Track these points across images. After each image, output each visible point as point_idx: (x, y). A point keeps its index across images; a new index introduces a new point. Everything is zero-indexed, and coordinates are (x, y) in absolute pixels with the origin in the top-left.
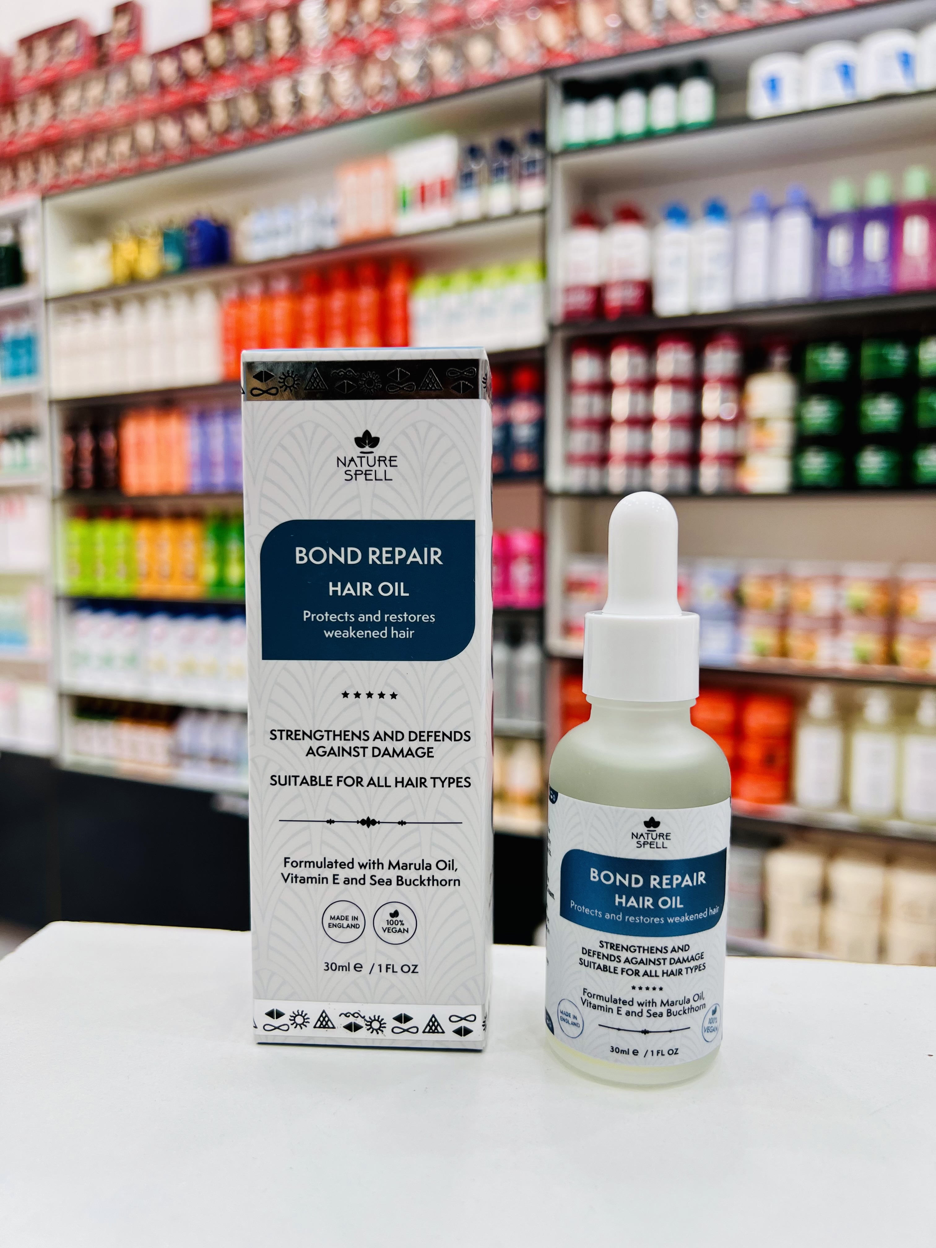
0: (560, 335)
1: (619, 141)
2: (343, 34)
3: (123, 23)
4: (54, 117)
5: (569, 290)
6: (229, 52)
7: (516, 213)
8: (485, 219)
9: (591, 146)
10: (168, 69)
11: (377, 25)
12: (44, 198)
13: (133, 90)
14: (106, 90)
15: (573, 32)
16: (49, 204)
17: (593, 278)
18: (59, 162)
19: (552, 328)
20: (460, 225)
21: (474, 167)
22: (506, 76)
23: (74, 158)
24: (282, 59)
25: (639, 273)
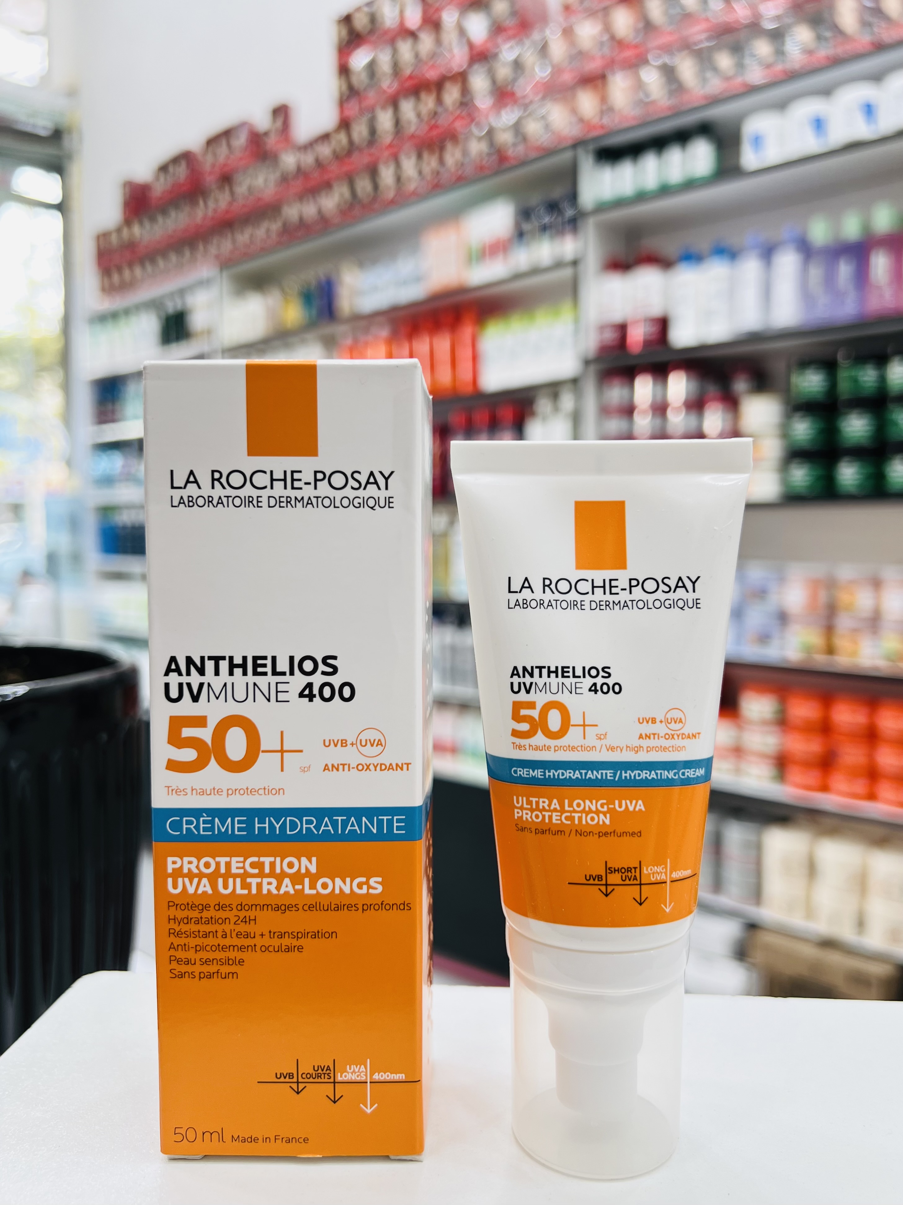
0: (592, 368)
1: (641, 197)
2: (433, 122)
3: (279, 123)
4: (230, 204)
5: (602, 328)
6: (351, 142)
7: (558, 265)
8: (535, 271)
9: (619, 203)
10: (308, 159)
11: (458, 112)
12: (221, 270)
13: (285, 179)
14: (266, 180)
15: (604, 107)
16: (225, 274)
17: (617, 317)
18: (234, 241)
19: (587, 363)
20: (518, 276)
21: (526, 227)
22: (556, 146)
23: (243, 237)
24: (390, 146)
25: (656, 311)
